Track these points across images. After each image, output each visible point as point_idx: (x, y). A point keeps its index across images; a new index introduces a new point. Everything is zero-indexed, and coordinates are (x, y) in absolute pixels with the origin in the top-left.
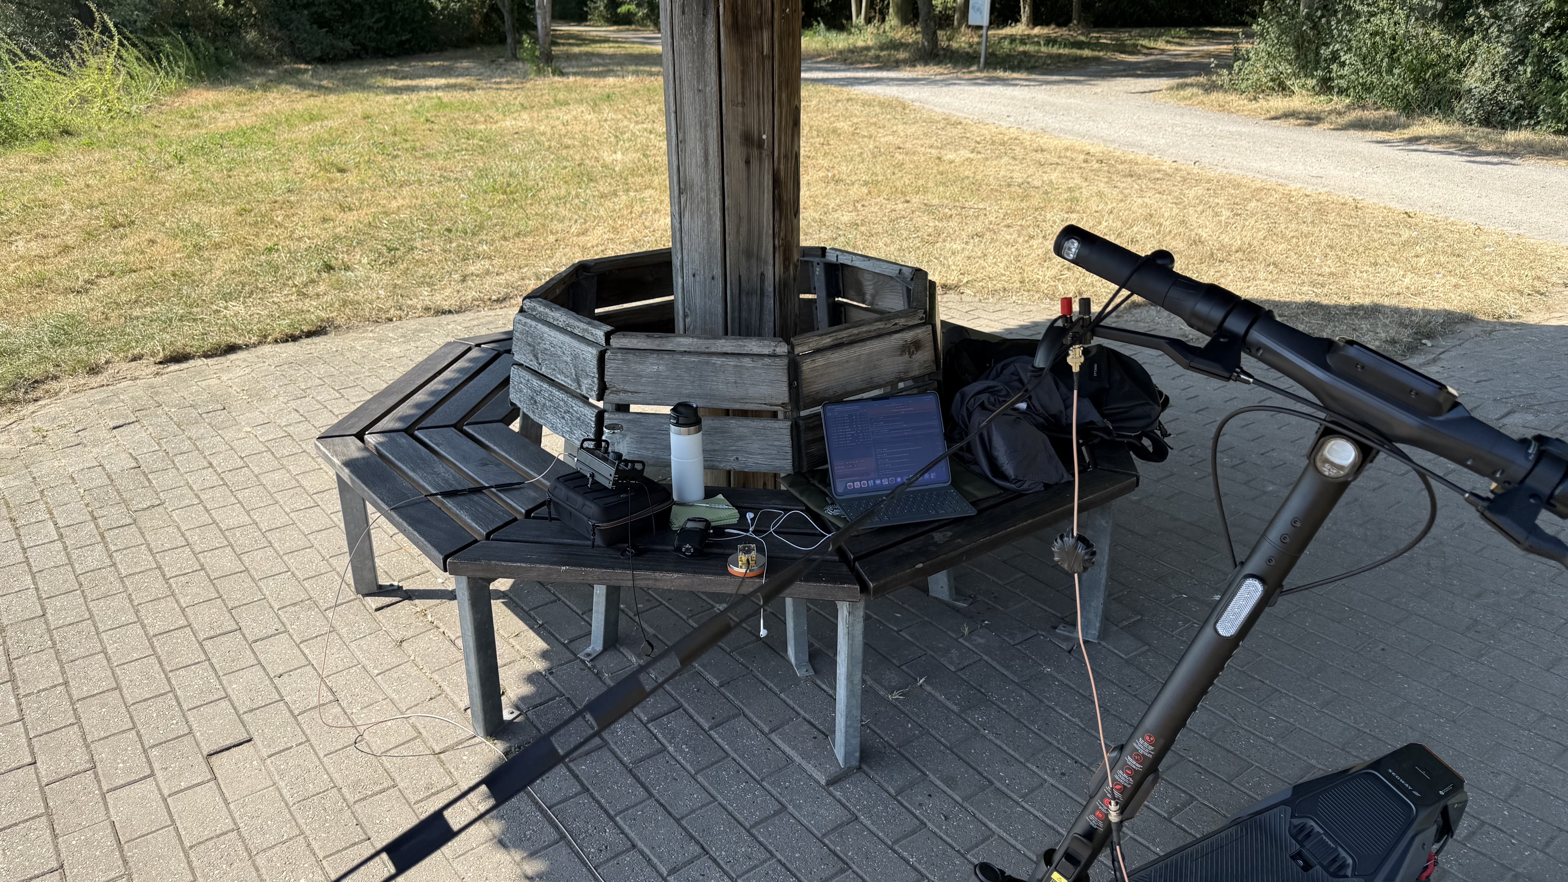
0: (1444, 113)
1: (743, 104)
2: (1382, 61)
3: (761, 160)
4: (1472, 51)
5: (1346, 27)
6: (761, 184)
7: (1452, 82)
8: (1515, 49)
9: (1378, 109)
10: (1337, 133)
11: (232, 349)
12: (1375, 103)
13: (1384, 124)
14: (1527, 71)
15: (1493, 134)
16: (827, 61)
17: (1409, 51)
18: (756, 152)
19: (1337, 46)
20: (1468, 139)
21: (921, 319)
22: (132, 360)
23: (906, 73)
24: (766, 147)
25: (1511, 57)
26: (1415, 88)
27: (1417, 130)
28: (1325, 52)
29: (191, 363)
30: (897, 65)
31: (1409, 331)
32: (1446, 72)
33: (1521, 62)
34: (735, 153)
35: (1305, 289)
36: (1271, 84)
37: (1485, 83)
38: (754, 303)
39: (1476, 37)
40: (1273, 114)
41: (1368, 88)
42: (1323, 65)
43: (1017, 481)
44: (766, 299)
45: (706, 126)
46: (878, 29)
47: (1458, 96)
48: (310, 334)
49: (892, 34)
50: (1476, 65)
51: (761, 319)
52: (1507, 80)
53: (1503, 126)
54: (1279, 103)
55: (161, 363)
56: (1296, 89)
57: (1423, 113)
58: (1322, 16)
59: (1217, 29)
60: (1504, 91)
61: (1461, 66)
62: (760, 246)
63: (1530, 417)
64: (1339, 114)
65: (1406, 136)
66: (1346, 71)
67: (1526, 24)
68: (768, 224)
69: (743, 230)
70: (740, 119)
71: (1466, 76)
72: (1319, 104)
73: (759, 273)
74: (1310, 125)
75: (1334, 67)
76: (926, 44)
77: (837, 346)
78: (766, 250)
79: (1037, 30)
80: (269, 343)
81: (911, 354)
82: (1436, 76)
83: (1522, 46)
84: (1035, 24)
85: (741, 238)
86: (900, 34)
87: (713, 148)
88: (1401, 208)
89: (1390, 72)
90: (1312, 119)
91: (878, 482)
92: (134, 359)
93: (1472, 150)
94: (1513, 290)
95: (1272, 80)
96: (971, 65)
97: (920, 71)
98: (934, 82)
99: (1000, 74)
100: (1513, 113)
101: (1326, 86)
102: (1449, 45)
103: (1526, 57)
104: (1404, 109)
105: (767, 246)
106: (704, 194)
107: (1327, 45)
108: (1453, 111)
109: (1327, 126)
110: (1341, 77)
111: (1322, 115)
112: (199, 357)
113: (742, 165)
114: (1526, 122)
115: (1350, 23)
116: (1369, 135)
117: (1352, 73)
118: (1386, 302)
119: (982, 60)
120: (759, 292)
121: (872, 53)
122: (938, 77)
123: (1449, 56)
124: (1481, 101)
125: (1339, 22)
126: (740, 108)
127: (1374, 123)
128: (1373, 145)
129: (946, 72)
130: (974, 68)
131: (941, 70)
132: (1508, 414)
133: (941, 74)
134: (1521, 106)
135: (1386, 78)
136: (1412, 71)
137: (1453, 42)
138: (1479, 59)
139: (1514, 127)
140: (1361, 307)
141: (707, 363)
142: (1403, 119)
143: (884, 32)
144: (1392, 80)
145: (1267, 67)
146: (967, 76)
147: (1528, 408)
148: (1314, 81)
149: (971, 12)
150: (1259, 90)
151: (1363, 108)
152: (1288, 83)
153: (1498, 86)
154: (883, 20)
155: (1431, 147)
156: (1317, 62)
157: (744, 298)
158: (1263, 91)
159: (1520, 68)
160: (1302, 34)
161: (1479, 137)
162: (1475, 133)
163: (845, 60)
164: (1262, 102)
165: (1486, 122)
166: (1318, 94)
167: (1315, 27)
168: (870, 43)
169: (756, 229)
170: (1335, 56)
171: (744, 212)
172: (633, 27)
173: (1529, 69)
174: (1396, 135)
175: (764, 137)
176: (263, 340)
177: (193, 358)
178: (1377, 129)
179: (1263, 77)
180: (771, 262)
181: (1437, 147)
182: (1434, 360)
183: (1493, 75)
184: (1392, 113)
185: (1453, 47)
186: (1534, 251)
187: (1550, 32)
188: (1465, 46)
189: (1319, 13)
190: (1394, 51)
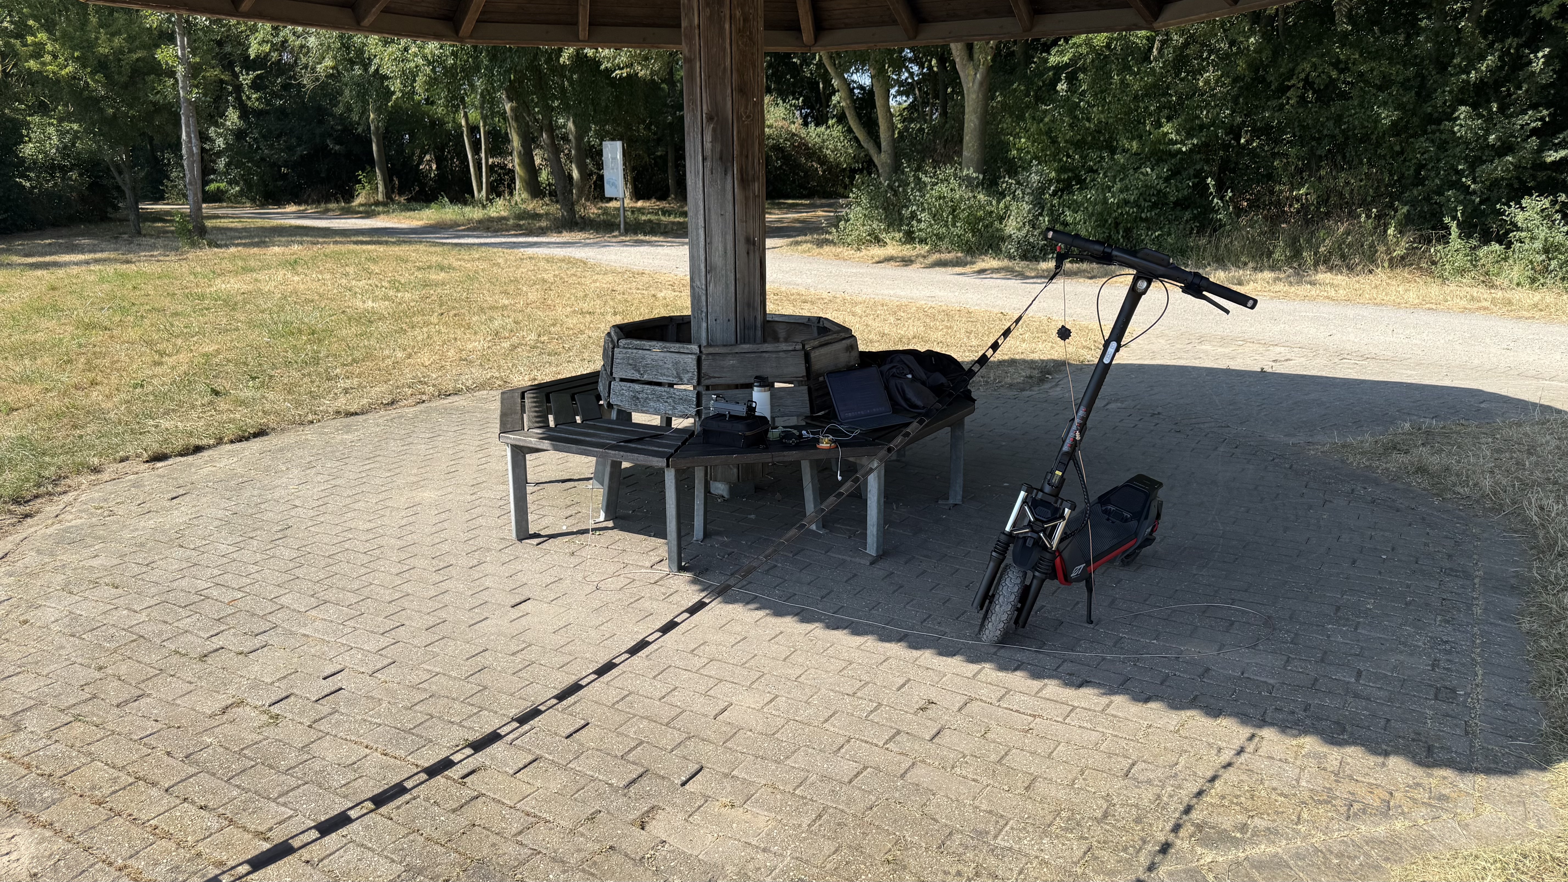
0: (996, 253)
1: (746, 222)
2: (947, 217)
3: (754, 251)
4: (1007, 207)
5: (918, 194)
6: (754, 265)
7: (997, 230)
8: (1035, 206)
9: (949, 252)
10: (928, 270)
11: (198, 449)
12: (947, 248)
13: (957, 262)
14: (1045, 220)
15: (1032, 265)
16: (468, 229)
17: (964, 210)
18: (752, 247)
19: (914, 208)
20: (1017, 268)
22: (120, 462)
23: (554, 238)
24: (757, 244)
25: (1033, 211)
26: (973, 236)
27: (980, 265)
28: (906, 212)
29: (170, 462)
30: (542, 232)
31: (1036, 372)
32: (992, 223)
33: (1041, 214)
34: (742, 247)
35: (967, 354)
36: (868, 238)
37: (1019, 229)
38: (751, 334)
39: (1008, 198)
40: (877, 259)
41: (940, 238)
42: (906, 222)
43: (924, 408)
44: (757, 332)
45: (726, 234)
46: (509, 201)
47: (1003, 239)
48: (256, 435)
49: (524, 206)
50: (1012, 217)
52: (1034, 227)
53: (1036, 259)
54: (877, 252)
55: (147, 462)
56: (888, 241)
57: (981, 254)
58: (899, 187)
59: (790, 201)
60: (1033, 235)
61: (1001, 219)
63: (1119, 405)
64: (924, 257)
65: (976, 269)
66: (923, 225)
67: (1039, 188)
69: (746, 291)
70: (744, 230)
71: (1006, 226)
72: (907, 251)
73: (754, 316)
74: (906, 265)
75: (914, 223)
76: (565, 214)
77: (822, 345)
79: (640, 204)
80: (226, 443)
81: (850, 352)
82: (986, 227)
83: (1039, 203)
84: (638, 199)
85: (745, 296)
86: (531, 206)
87: (730, 245)
88: (996, 310)
89: (954, 225)
90: (907, 262)
91: (859, 413)
92: (123, 460)
93: (1022, 276)
94: (1084, 347)
95: (869, 235)
96: (613, 231)
97: (566, 237)
98: (587, 245)
99: (641, 237)
100: (1041, 251)
101: (910, 238)
102: (991, 204)
103: (1043, 211)
104: (968, 252)
106: (724, 272)
107: (907, 207)
108: (1001, 251)
109: (918, 265)
110: (920, 230)
111: (913, 258)
112: (175, 456)
113: (746, 254)
114: (1051, 256)
115: (920, 190)
116: (950, 270)
117: (928, 227)
118: (1017, 357)
119: (622, 226)
120: (754, 328)
121: (511, 222)
122: (588, 241)
123: (992, 212)
124: (1019, 243)
125: (912, 189)
126: (744, 224)
127: (951, 262)
128: (956, 276)
129: (591, 236)
130: (616, 233)
131: (587, 236)
132: (1107, 404)
133: (588, 238)
134: (1045, 245)
135: (952, 229)
136: (969, 224)
137: (994, 202)
138: (1013, 213)
139: (1044, 260)
140: (1004, 361)
141: (760, 357)
142: (969, 258)
143: (516, 204)
144: (956, 231)
145: (864, 225)
146: (614, 240)
147: (1117, 400)
148: (901, 234)
149: (607, 187)
150: (861, 243)
151: (940, 251)
152: (881, 237)
153: (1028, 231)
154: (511, 194)
155: (994, 276)
156: (901, 220)
157: (746, 332)
158: (864, 243)
159: (1041, 218)
160: (887, 199)
161: (1023, 268)
162: (1019, 265)
163: (488, 228)
164: (864, 252)
165: (1024, 257)
166: (904, 243)
167: (896, 193)
168: (504, 214)
170: (913, 215)
172: (225, 204)
173: (1046, 219)
174: (967, 269)
175: (756, 239)
176: (220, 442)
177: (171, 457)
178: (954, 266)
179: (863, 231)
181: (998, 275)
182: (1057, 385)
183: (1024, 224)
184: (959, 254)
185: (996, 206)
186: (1087, 327)
187: (1054, 194)
188: (1002, 205)
189: (897, 184)
190: (954, 211)
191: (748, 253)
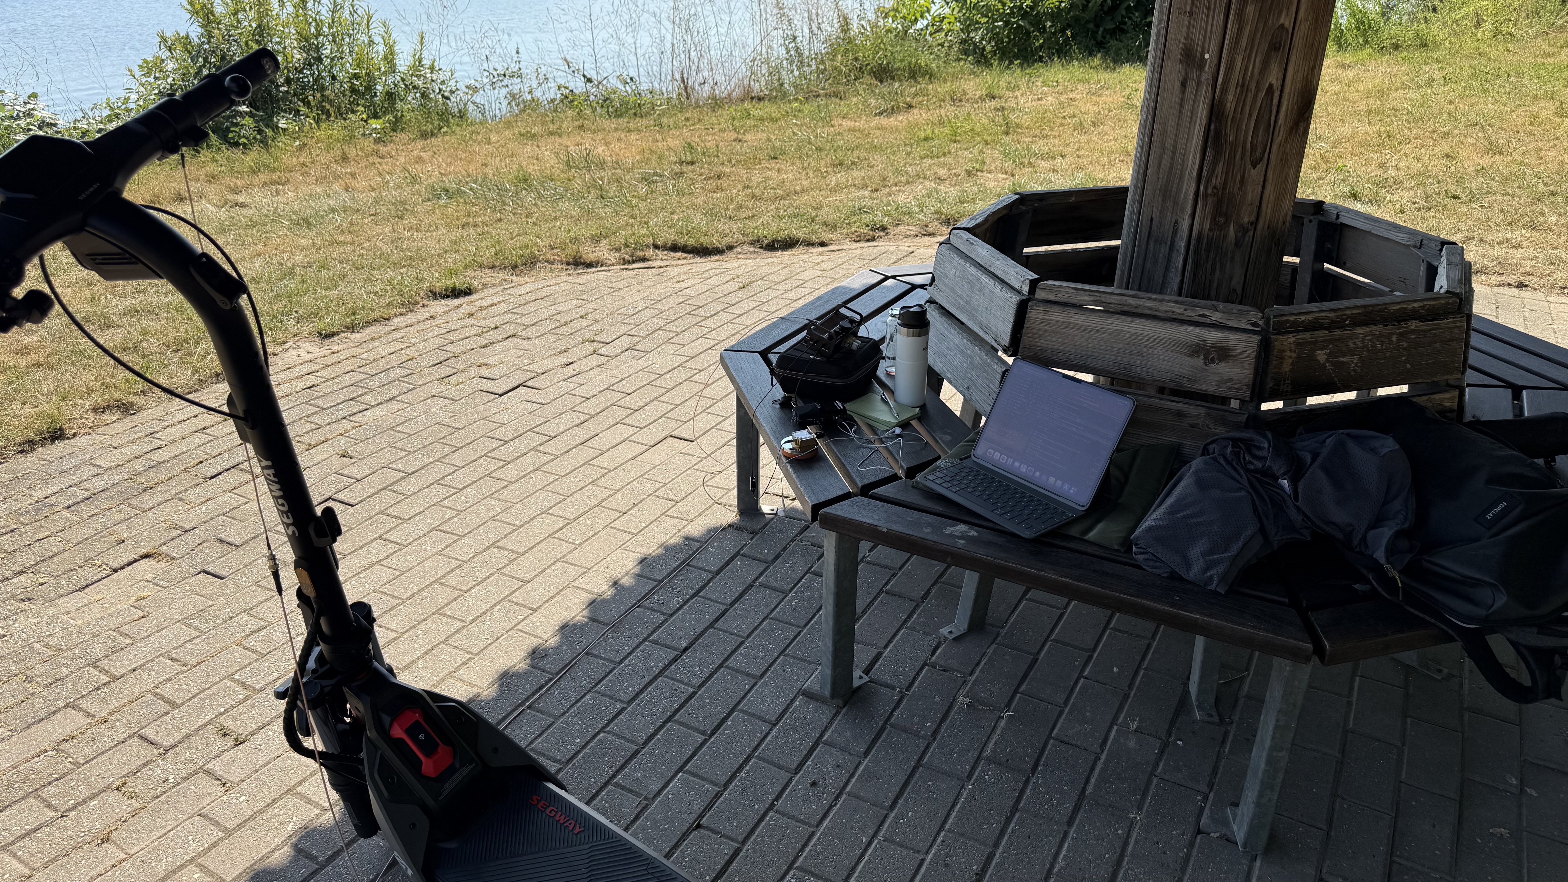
1: (1191, 14)
3: (1199, 84)
6: (1193, 113)
18: (1195, 74)
21: (1254, 324)
24: (1207, 69)
34: (1173, 71)
38: (1161, 255)
44: (1174, 255)
51: (1165, 277)
62: (1179, 188)
68: (1193, 164)
69: (1165, 163)
70: (1185, 30)
73: (1173, 220)
78: (1186, 194)
81: (1208, 361)
85: (1161, 174)
91: (1017, 464)
105: (1187, 190)
113: (1177, 87)
120: (1169, 243)
126: (1187, 18)
157: (1151, 245)
169: (1179, 167)
171: (1169, 143)
175: (1207, 56)
180: (1189, 211)
191: (1184, 84)
